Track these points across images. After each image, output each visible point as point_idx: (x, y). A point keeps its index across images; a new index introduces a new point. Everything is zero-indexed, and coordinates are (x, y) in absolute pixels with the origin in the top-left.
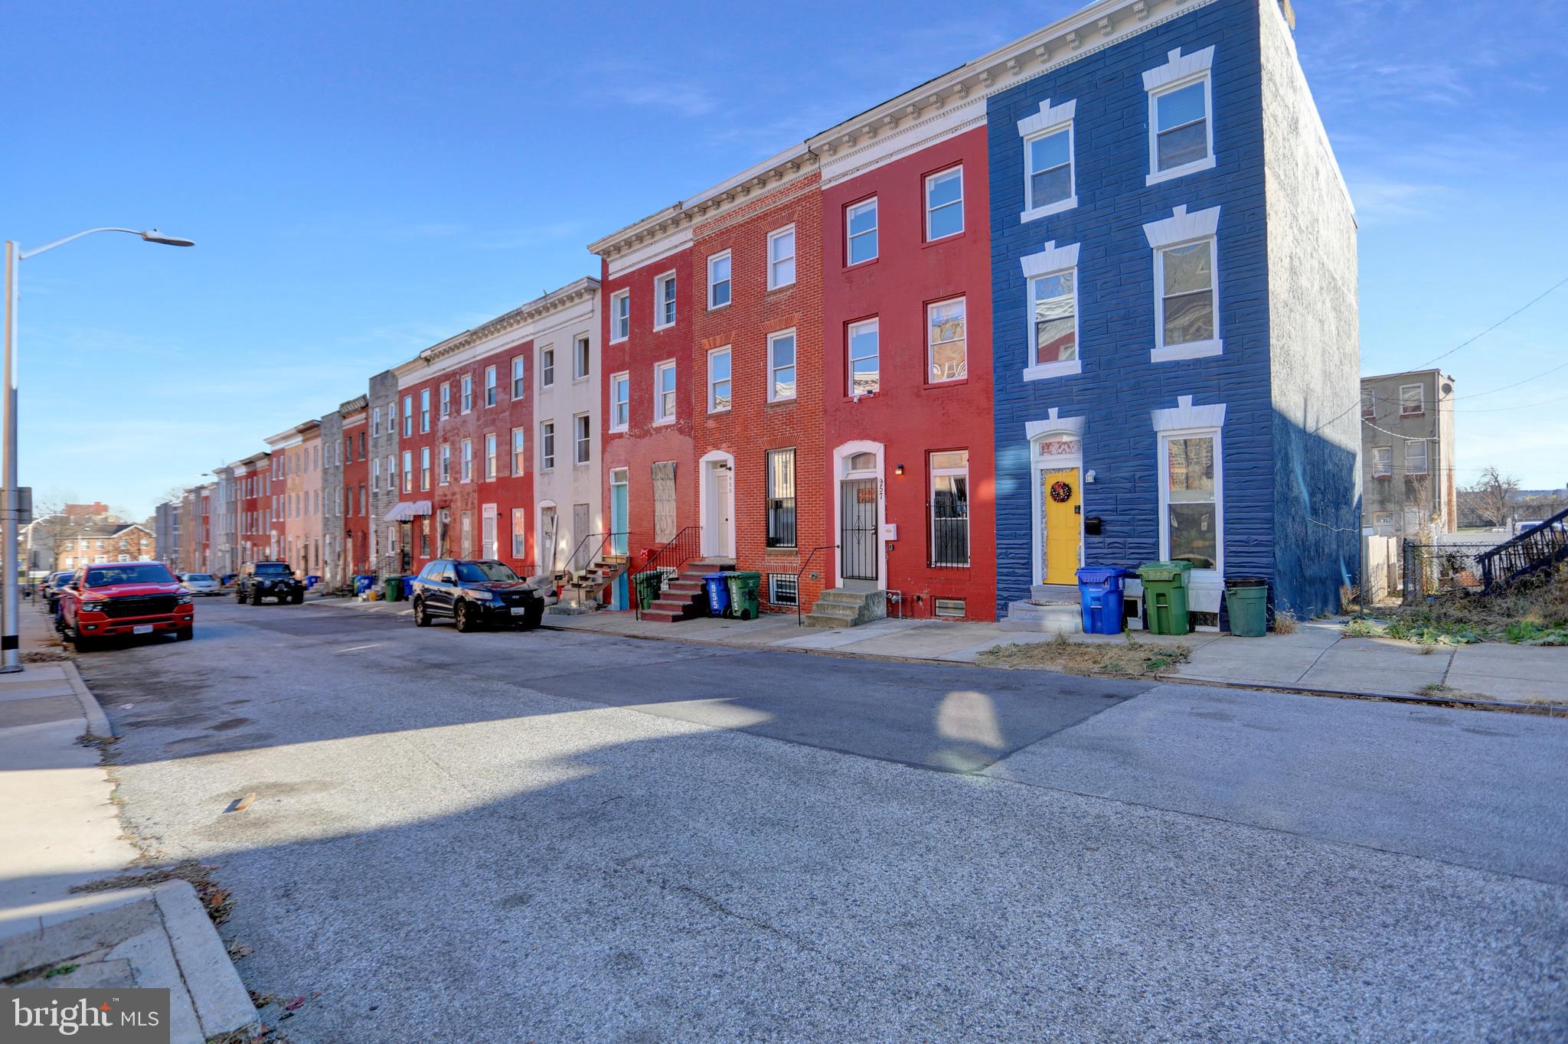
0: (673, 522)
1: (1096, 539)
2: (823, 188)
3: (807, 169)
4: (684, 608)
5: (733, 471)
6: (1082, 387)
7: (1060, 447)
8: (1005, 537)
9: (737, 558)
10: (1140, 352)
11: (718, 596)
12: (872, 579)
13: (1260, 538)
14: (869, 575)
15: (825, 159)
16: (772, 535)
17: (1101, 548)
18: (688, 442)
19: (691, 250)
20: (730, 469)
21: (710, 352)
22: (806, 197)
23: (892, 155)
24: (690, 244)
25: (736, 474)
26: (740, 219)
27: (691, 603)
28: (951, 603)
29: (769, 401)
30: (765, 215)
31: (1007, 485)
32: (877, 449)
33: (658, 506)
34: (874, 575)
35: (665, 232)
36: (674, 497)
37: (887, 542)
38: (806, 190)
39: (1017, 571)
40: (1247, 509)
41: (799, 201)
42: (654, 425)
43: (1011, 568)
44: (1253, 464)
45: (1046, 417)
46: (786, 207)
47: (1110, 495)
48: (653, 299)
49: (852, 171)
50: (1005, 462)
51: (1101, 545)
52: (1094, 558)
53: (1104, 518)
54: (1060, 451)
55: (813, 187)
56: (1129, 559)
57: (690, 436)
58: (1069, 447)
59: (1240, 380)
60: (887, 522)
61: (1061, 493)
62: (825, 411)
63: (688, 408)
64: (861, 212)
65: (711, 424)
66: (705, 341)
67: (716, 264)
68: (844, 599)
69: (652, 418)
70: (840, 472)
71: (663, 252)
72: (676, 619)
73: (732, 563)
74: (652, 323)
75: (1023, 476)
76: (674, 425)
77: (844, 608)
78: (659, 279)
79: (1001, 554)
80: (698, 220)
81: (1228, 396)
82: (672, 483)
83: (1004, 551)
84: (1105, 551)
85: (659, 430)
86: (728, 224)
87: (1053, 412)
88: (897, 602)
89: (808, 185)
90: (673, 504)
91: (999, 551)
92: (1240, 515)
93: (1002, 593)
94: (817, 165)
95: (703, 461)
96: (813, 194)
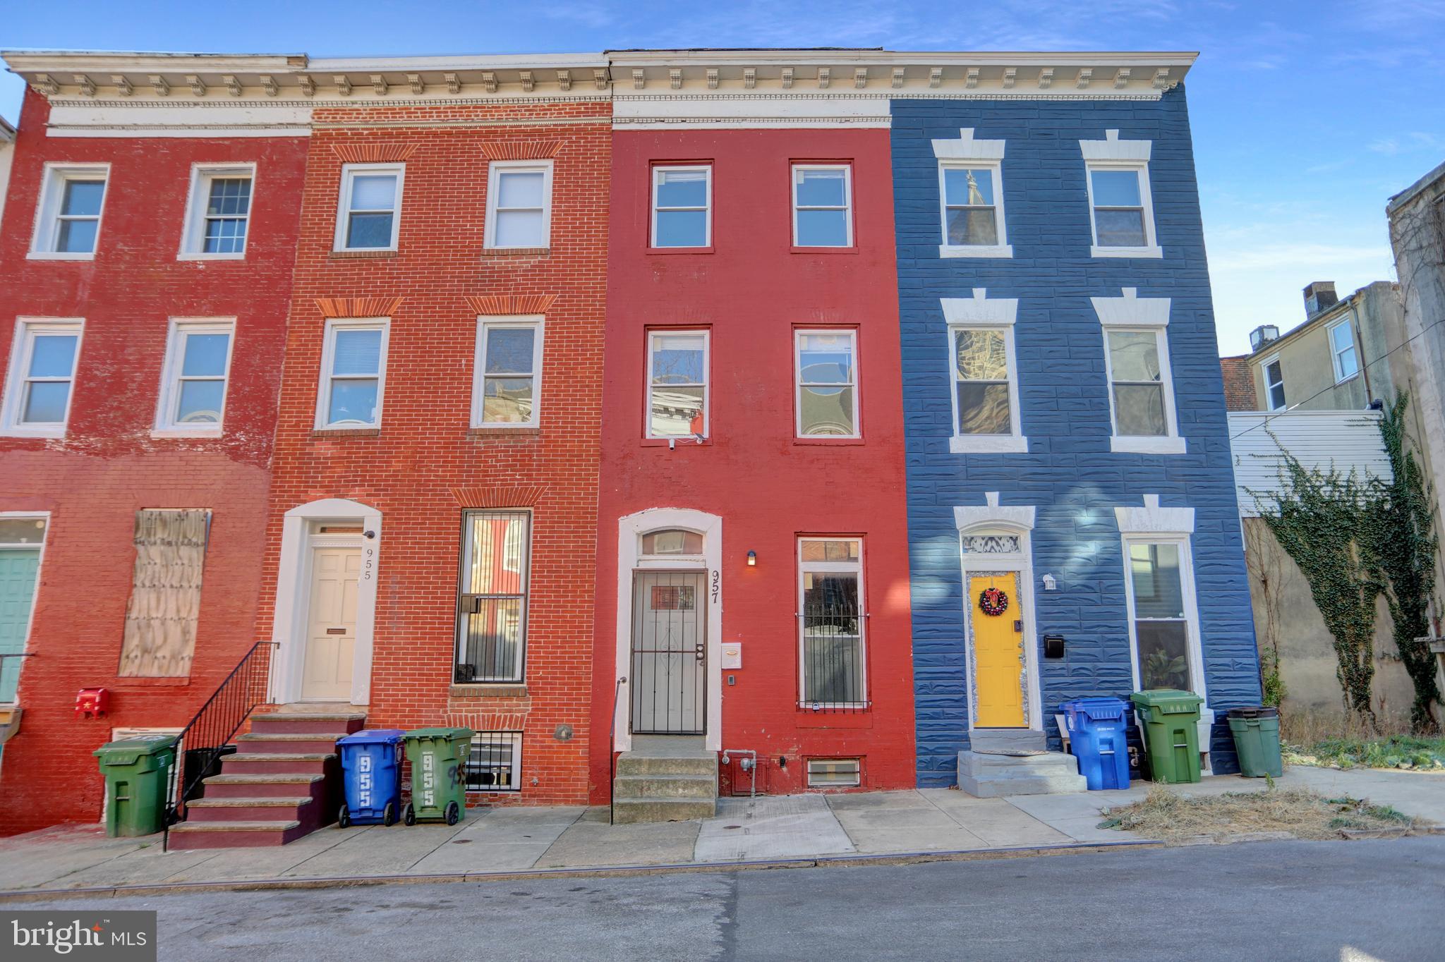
0: (185, 632)
1: (1056, 664)
2: (615, 127)
3: (588, 92)
4: (303, 811)
5: (377, 541)
6: (1029, 470)
7: (986, 544)
8: (926, 662)
9: (372, 705)
10: (1097, 438)
11: (376, 780)
12: (695, 734)
13: (1245, 661)
14: (688, 727)
15: (622, 88)
16: (462, 661)
17: (1063, 675)
18: (257, 479)
19: (303, 141)
20: (371, 535)
21: (329, 322)
22: (579, 130)
23: (744, 119)
24: (308, 132)
25: (385, 544)
26: (434, 124)
27: (309, 799)
28: (831, 765)
29: (473, 425)
30: (490, 134)
31: (934, 591)
32: (710, 525)
33: (142, 602)
34: (701, 727)
35: (240, 95)
36: (197, 580)
37: (725, 672)
38: (582, 120)
39: (947, 710)
40: (1226, 628)
41: (564, 132)
42: (155, 434)
43: (939, 707)
44: (1227, 578)
45: (984, 502)
46: (538, 133)
47: (1073, 608)
48: (185, 201)
49: (674, 119)
50: (930, 558)
51: (1063, 672)
52: (1055, 689)
53: (1066, 637)
54: (988, 548)
55: (597, 120)
56: (1099, 689)
57: (262, 466)
58: (998, 544)
59: (1205, 484)
60: (725, 639)
61: (993, 604)
62: (603, 457)
63: (264, 413)
64: (674, 178)
65: (325, 450)
66: (326, 302)
67: (357, 180)
68: (673, 770)
69: (149, 419)
70: (629, 556)
71: (227, 127)
72: (290, 836)
73: (362, 713)
74: (176, 245)
75: (952, 578)
76: (215, 441)
77: (686, 785)
78: (201, 170)
79: (922, 687)
80: (329, 97)
81: (1196, 500)
82: (196, 555)
83: (927, 682)
84: (1069, 680)
85: (168, 445)
86: (403, 123)
87: (993, 497)
88: (750, 769)
89: (586, 114)
90: (193, 598)
91: (920, 683)
92: (1220, 635)
93: (926, 744)
94: (608, 92)
95: (293, 520)
96: (595, 130)
